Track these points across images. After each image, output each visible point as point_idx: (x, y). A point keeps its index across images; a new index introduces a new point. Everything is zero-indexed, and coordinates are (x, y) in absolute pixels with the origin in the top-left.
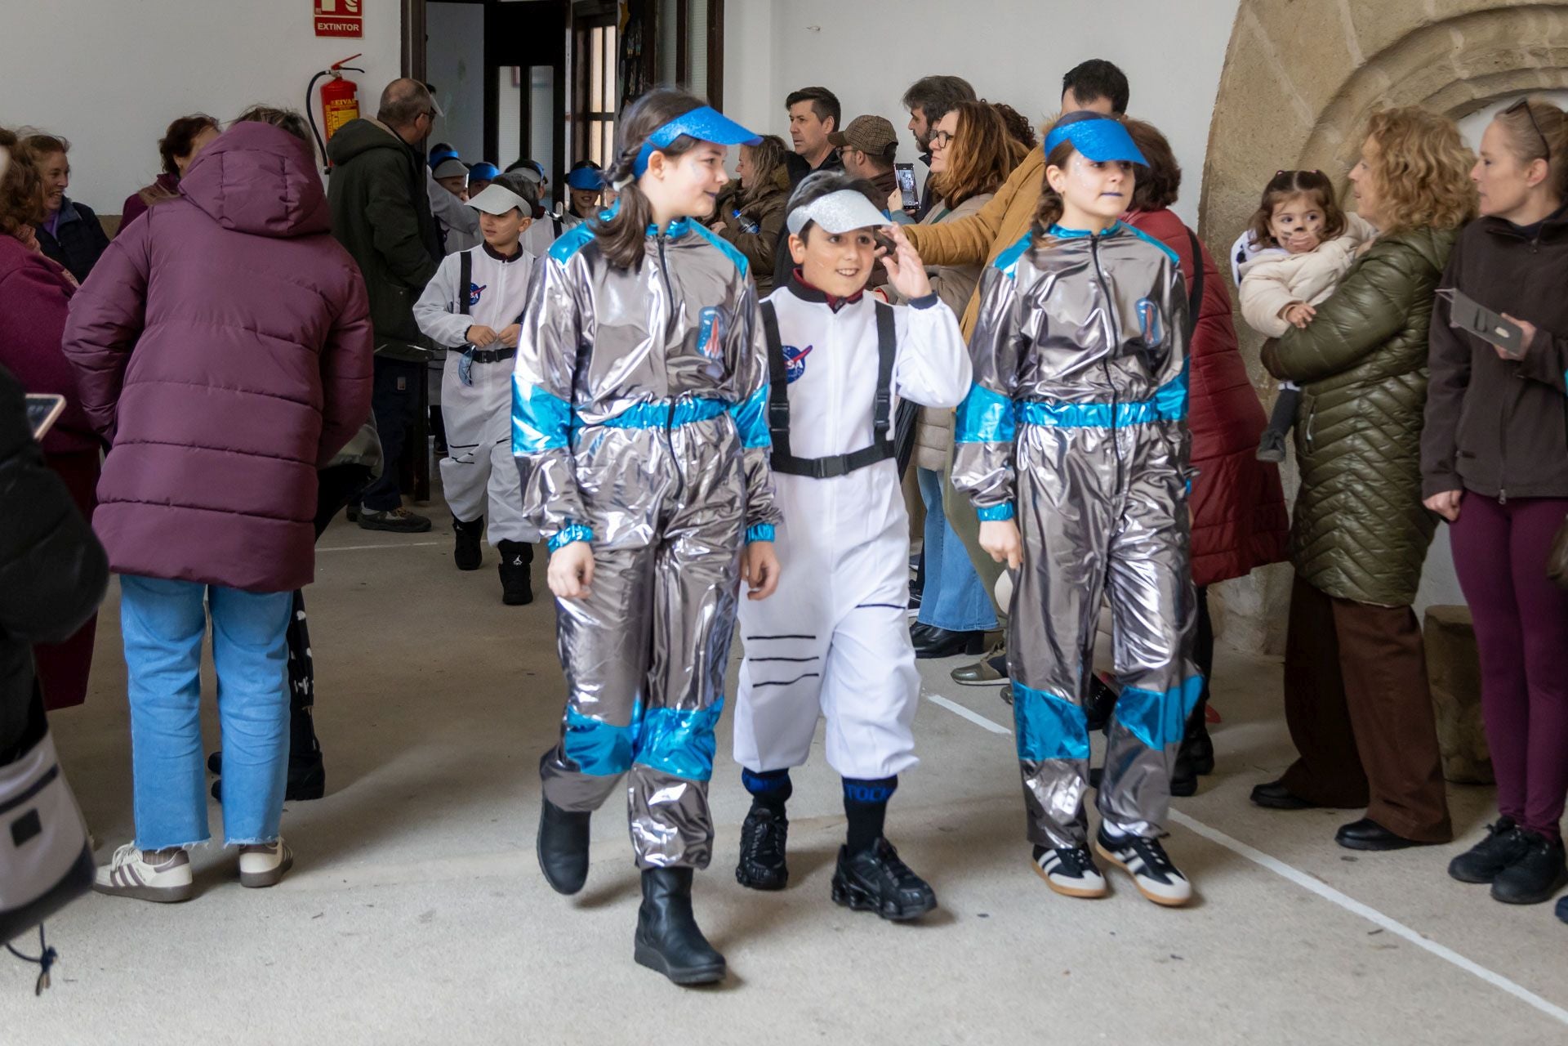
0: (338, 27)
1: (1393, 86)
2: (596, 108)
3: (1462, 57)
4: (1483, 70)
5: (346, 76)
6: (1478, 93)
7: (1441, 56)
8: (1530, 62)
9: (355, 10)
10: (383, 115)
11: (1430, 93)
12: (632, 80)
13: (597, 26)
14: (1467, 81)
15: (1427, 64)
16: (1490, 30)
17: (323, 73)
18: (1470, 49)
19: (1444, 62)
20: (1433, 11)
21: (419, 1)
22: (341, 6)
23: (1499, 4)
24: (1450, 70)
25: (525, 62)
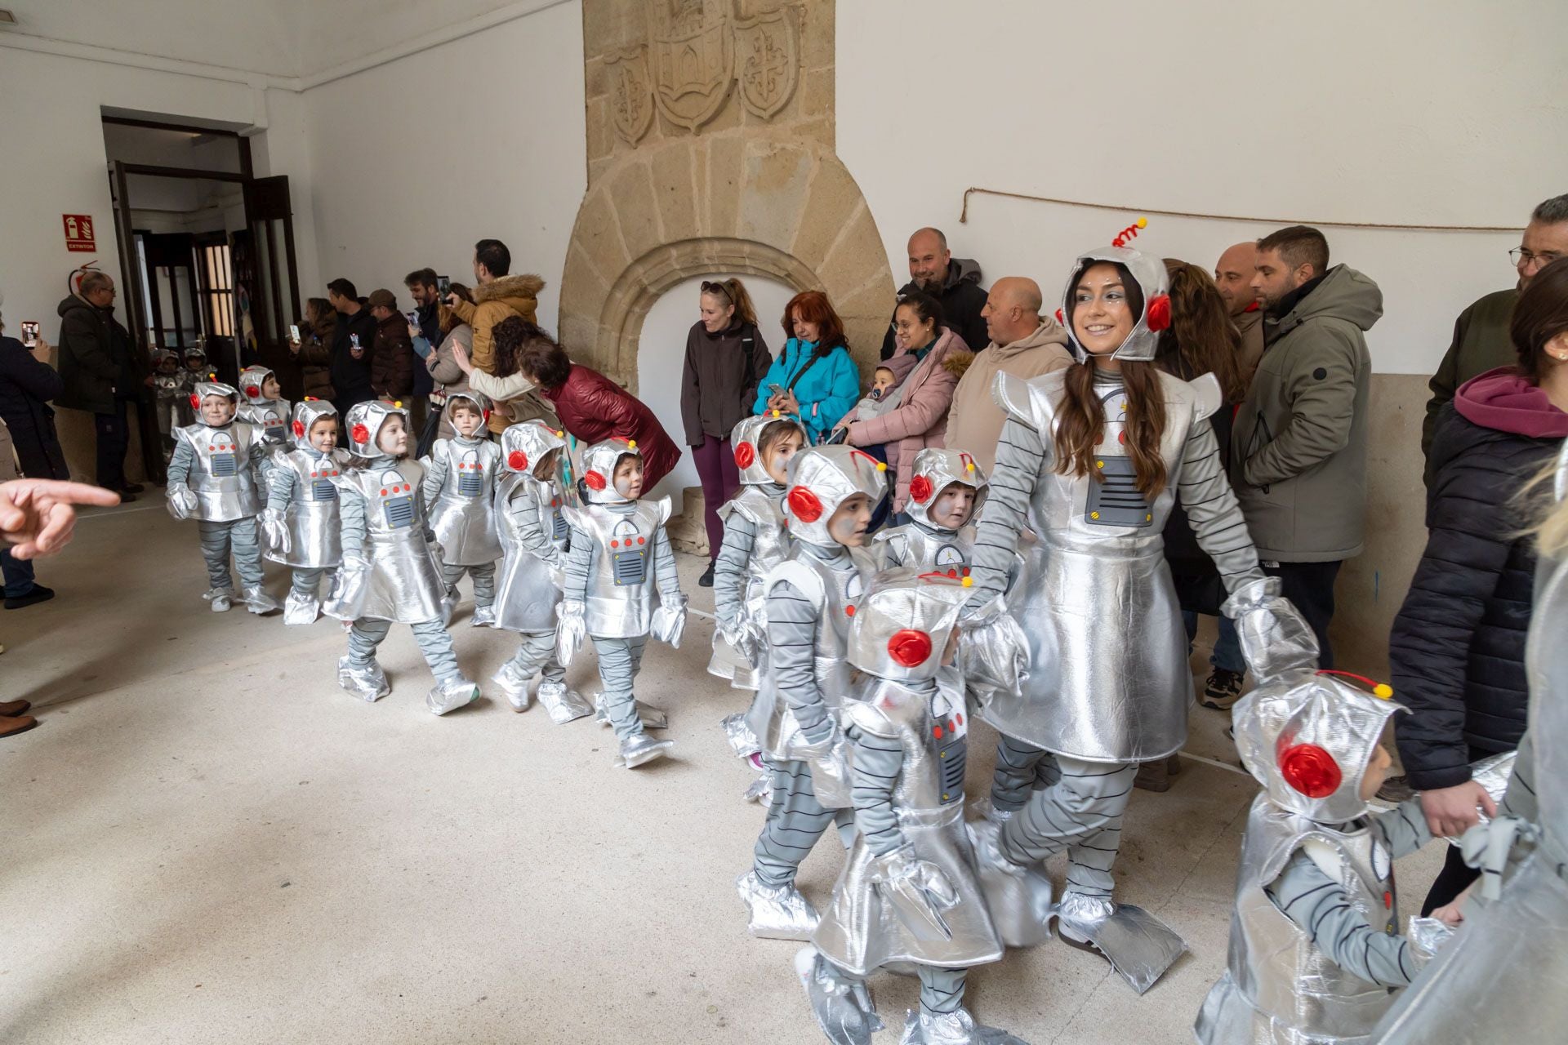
0: (81, 246)
1: (646, 272)
2: (213, 286)
3: (677, 259)
4: (686, 265)
6: (683, 275)
8: (706, 261)
9: (89, 237)
11: (660, 276)
14: (678, 270)
16: (689, 248)
17: (76, 271)
18: (679, 257)
19: (668, 262)
20: (663, 240)
21: (127, 233)
22: (81, 235)
23: (694, 237)
24: (671, 265)
25: (170, 264)
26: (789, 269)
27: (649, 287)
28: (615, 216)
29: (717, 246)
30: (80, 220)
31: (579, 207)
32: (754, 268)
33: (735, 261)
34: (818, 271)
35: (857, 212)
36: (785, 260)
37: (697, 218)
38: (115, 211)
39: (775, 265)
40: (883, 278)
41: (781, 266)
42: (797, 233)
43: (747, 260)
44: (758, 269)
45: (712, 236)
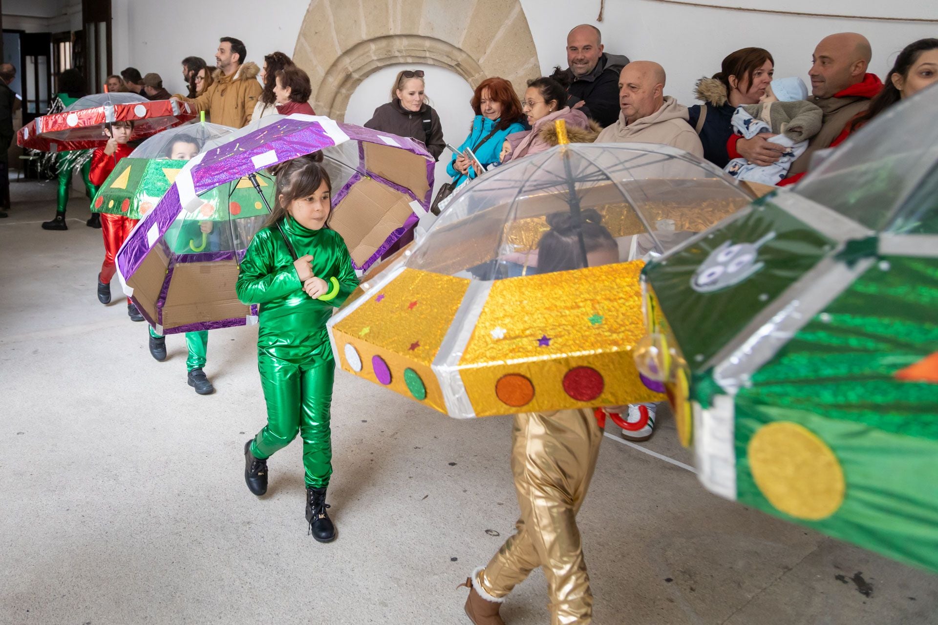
1: (351, 62)
3: (375, 52)
4: (381, 57)
6: (379, 64)
7: (367, 52)
8: (397, 54)
11: (364, 64)
12: (77, 60)
13: (62, 42)
14: (376, 60)
16: (383, 43)
18: (377, 50)
19: (368, 54)
20: (365, 37)
23: (388, 34)
24: (371, 57)
25: (35, 54)
26: (459, 60)
27: (353, 74)
28: (331, 19)
29: (405, 42)
31: (305, 12)
32: (433, 59)
33: (418, 54)
34: (481, 62)
35: (514, 14)
36: (456, 53)
37: (391, 20)
39: (448, 56)
40: (531, 65)
41: (453, 58)
42: (466, 31)
43: (427, 52)
44: (436, 60)
45: (401, 33)
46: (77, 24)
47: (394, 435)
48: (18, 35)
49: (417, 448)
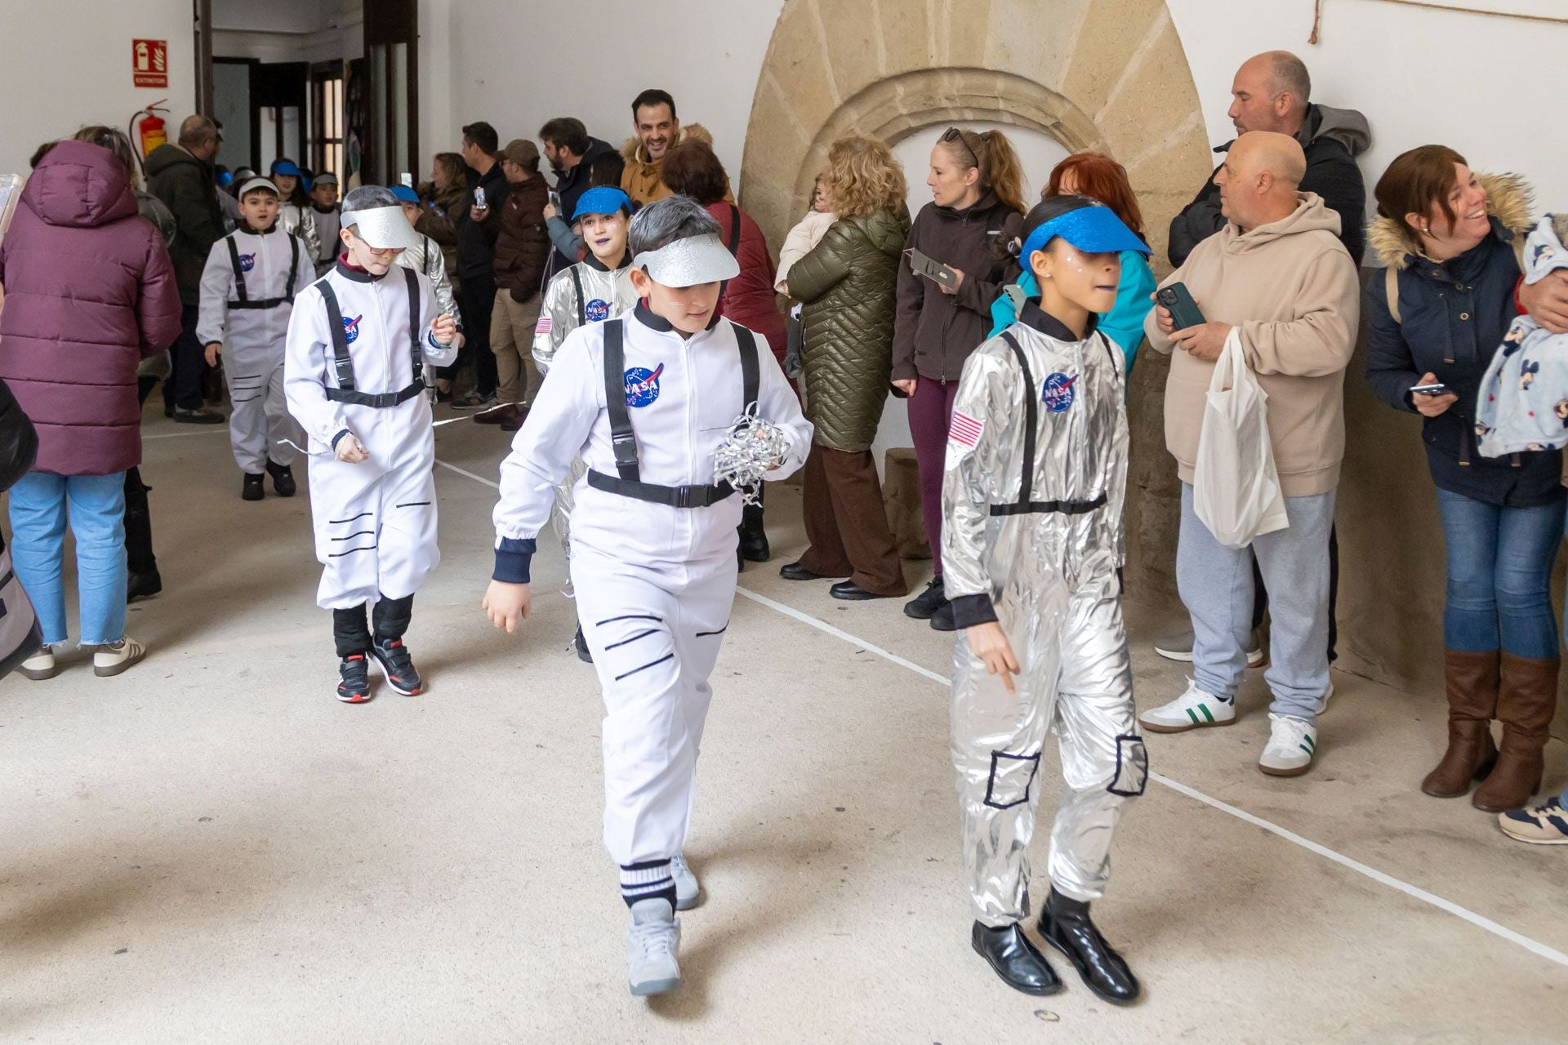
0: (150, 81)
1: (858, 120)
2: (329, 135)
3: (903, 101)
4: (916, 109)
5: (157, 114)
6: (913, 123)
8: (945, 103)
9: (162, 69)
10: (183, 140)
11: (883, 123)
12: (355, 117)
13: (328, 79)
14: (906, 116)
15: (882, 105)
16: (919, 83)
17: (140, 112)
18: (908, 95)
19: (891, 104)
20: (884, 71)
21: (208, 63)
22: (152, 66)
23: (927, 66)
24: (896, 109)
25: (278, 104)
26: (1059, 115)
28: (822, 36)
29: (960, 80)
30: (152, 45)
31: (775, 22)
32: (1012, 113)
33: (984, 104)
34: (1099, 119)
35: (1157, 30)
36: (1054, 102)
37: (932, 39)
38: (196, 33)
39: (1039, 109)
40: (1190, 127)
41: (1049, 111)
42: (1070, 60)
43: (1001, 101)
44: (1017, 115)
45: (951, 65)
46: (354, 47)
47: (892, 835)
48: (245, 68)
49: (932, 860)
